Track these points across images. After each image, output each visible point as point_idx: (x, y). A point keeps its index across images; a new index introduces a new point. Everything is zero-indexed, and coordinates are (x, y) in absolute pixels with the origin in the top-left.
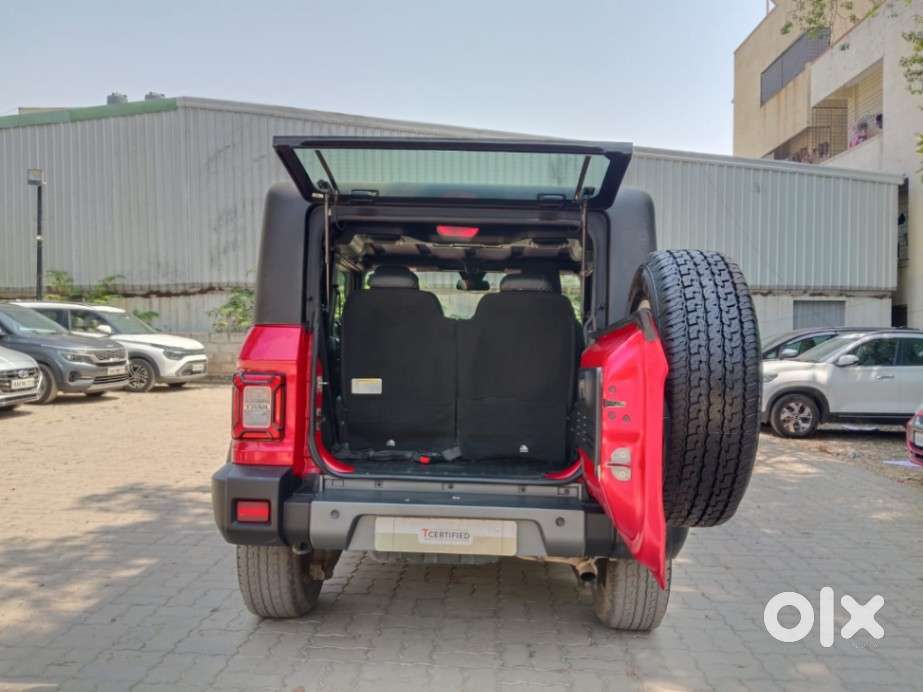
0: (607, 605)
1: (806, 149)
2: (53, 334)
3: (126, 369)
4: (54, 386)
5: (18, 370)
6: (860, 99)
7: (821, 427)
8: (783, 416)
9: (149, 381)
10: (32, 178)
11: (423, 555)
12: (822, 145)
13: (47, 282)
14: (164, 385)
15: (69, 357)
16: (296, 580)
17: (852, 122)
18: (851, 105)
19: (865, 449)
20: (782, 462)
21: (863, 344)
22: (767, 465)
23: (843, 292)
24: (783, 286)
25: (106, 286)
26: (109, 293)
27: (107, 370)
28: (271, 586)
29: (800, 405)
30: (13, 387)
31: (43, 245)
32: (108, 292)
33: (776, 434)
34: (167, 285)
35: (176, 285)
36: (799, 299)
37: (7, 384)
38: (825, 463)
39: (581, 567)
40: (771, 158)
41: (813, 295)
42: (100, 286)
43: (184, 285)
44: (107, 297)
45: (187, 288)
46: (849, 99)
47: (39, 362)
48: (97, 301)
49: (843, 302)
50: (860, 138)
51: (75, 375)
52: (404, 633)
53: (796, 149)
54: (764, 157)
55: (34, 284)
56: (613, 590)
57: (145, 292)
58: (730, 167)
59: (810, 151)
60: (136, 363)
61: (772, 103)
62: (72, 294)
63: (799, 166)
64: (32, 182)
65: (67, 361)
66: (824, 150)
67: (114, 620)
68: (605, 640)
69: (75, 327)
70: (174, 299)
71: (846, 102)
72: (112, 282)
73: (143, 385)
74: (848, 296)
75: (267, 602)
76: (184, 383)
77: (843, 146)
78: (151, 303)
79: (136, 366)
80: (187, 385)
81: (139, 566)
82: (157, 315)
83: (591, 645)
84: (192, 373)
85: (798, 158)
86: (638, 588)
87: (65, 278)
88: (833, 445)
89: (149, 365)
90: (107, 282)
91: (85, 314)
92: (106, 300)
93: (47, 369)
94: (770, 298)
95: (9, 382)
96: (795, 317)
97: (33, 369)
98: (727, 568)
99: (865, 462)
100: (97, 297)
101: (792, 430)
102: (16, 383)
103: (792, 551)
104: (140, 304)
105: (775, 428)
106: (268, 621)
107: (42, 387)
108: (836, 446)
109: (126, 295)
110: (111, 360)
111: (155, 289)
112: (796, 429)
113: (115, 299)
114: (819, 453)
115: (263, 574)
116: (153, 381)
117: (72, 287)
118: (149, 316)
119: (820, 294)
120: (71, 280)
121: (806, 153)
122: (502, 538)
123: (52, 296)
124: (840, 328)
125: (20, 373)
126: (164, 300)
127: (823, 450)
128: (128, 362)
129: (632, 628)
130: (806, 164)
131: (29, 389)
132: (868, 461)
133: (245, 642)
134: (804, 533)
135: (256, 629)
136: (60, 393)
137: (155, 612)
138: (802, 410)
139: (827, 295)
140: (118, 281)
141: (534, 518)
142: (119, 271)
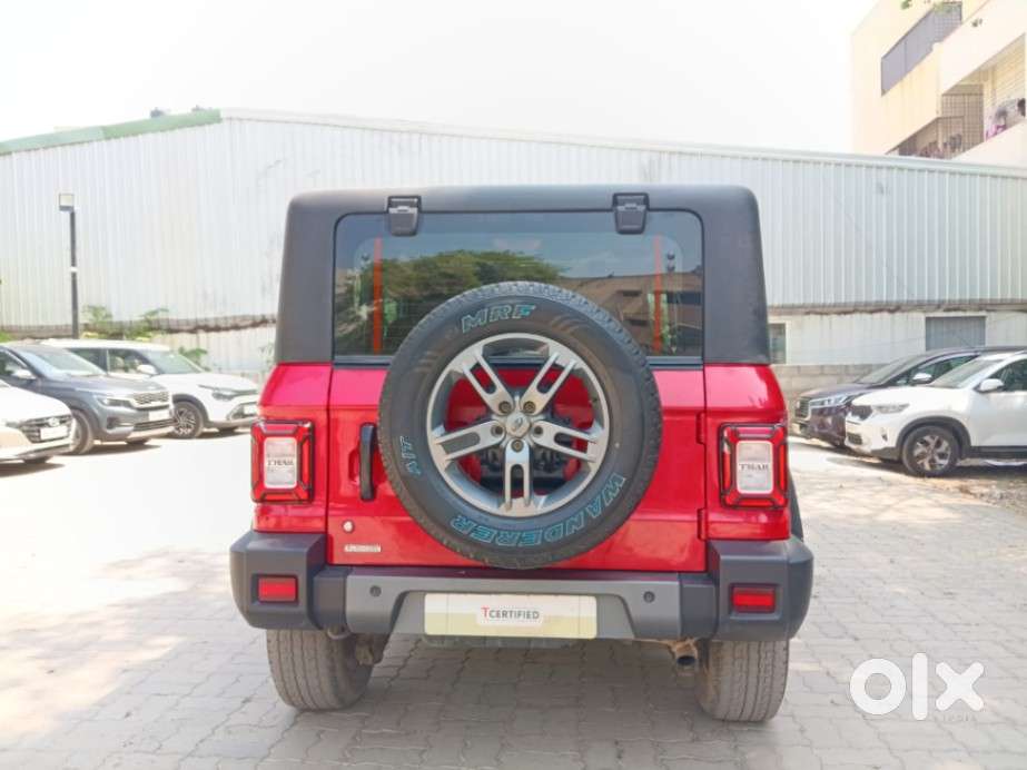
0: (712, 692)
1: (936, 143)
2: (88, 376)
3: (170, 413)
4: (90, 435)
5: (48, 418)
6: (999, 83)
7: (960, 463)
8: (917, 452)
9: (197, 426)
10: (63, 204)
11: (484, 639)
12: (953, 138)
13: (83, 319)
14: (215, 430)
15: (106, 402)
16: (338, 666)
17: (989, 110)
18: (987, 91)
19: (1014, 488)
20: (915, 506)
21: (1007, 367)
22: (898, 510)
23: (982, 305)
24: (912, 301)
25: (148, 321)
26: (151, 329)
27: (148, 415)
28: (308, 675)
29: (937, 438)
30: (43, 437)
31: (78, 278)
32: (151, 327)
33: (908, 473)
34: (216, 319)
35: (226, 318)
36: (931, 315)
37: (37, 434)
38: (967, 506)
39: (678, 649)
40: (896, 155)
41: (948, 310)
42: (142, 321)
43: (235, 318)
44: (151, 334)
45: (238, 322)
46: (985, 84)
47: (72, 407)
48: (139, 338)
49: (984, 318)
50: (998, 127)
51: (113, 421)
52: (468, 728)
53: (923, 143)
54: (887, 154)
55: (69, 321)
56: (718, 676)
57: (191, 327)
58: (848, 165)
59: (940, 146)
60: (183, 406)
61: (894, 92)
62: (111, 332)
63: (927, 162)
64: (63, 208)
65: (105, 407)
66: (956, 145)
67: (128, 715)
68: (709, 735)
69: (114, 368)
70: (223, 334)
71: (981, 87)
72: (155, 317)
73: (189, 431)
74: (988, 311)
75: (304, 693)
76: (236, 427)
77: (978, 137)
78: (198, 339)
79: (182, 409)
80: (240, 430)
81: (164, 646)
82: (205, 352)
83: (693, 741)
84: (244, 416)
85: (926, 153)
86: (748, 673)
87: (104, 314)
88: (975, 485)
89: (196, 408)
90: (149, 317)
91: (127, 354)
92: (149, 337)
93: (81, 415)
94: (898, 315)
95: (39, 431)
96: (928, 337)
97: (65, 416)
98: (856, 639)
99: (1014, 504)
100: (139, 334)
101: (927, 467)
102: (45, 433)
103: (933, 616)
104: (186, 341)
105: (907, 466)
106: (307, 714)
107: (77, 436)
108: (979, 485)
109: (171, 331)
110: (153, 404)
111: (201, 324)
112: (931, 466)
113: (159, 336)
114: (961, 495)
115: (298, 661)
116: (201, 425)
117: (111, 323)
118: (196, 354)
119: (955, 310)
120: (109, 316)
121: (936, 148)
122: (579, 618)
123: (89, 334)
124: (982, 347)
125: (50, 421)
126: (213, 335)
127: (965, 491)
128: (172, 407)
129: (742, 719)
130: (936, 160)
131: (61, 438)
132: (1018, 503)
133: (279, 741)
134: (945, 594)
135: (292, 725)
136: (98, 442)
137: (177, 704)
138: (938, 444)
139: (965, 311)
140: (161, 315)
141: (618, 593)
142: (162, 304)
